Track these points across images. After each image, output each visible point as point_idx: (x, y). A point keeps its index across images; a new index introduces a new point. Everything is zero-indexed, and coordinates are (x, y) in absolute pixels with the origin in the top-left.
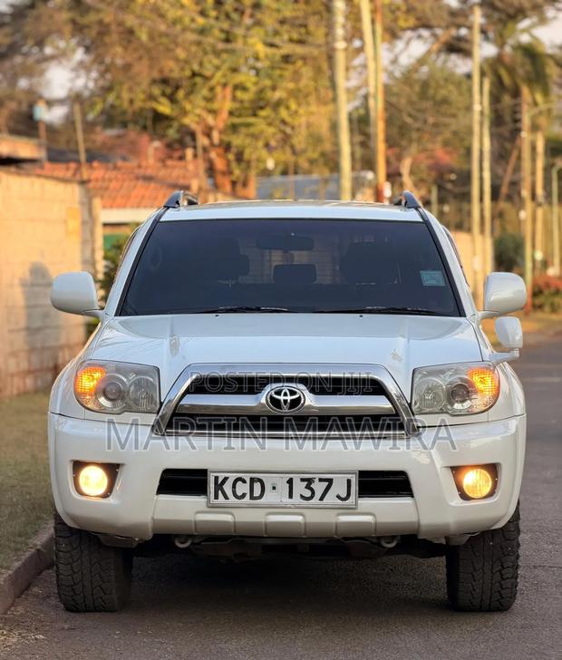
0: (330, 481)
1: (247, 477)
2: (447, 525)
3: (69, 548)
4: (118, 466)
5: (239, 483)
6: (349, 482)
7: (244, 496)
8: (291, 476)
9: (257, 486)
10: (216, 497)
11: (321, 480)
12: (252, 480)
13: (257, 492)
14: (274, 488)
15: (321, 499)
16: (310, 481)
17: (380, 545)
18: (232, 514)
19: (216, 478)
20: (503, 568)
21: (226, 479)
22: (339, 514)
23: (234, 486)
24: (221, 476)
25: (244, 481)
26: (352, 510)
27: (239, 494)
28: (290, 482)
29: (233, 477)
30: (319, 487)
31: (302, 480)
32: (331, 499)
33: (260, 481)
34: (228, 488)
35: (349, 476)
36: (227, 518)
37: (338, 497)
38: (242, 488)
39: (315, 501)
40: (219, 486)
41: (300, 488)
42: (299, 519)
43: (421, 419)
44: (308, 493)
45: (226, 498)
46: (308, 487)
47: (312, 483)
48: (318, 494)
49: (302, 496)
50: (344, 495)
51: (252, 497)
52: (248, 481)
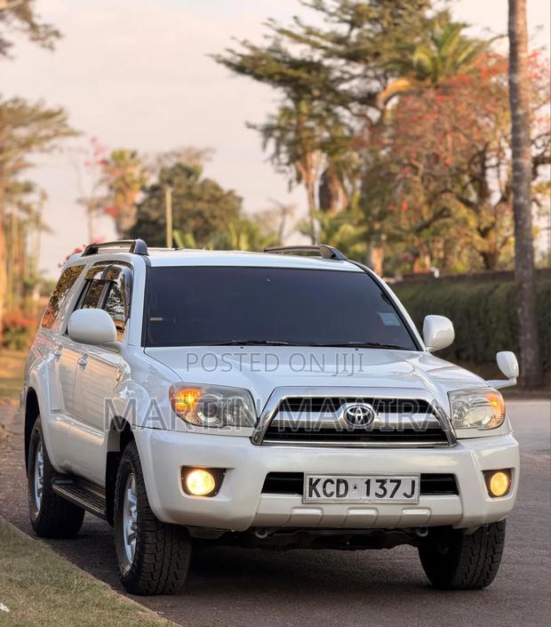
0: (399, 482)
1: (335, 479)
2: (481, 517)
3: (155, 541)
4: (224, 470)
5: (329, 484)
6: (413, 482)
7: (332, 494)
8: (369, 478)
9: (342, 486)
10: (311, 496)
11: (392, 481)
12: (339, 481)
13: (342, 491)
14: (355, 488)
15: (392, 496)
16: (383, 482)
17: (415, 534)
18: (321, 509)
19: (311, 480)
20: (495, 553)
21: (319, 480)
22: (404, 509)
23: (324, 487)
24: (315, 478)
25: (332, 482)
26: (414, 505)
27: (328, 492)
28: (368, 482)
29: (324, 478)
30: (390, 487)
31: (377, 481)
32: (399, 496)
33: (345, 482)
34: (319, 487)
35: (413, 478)
36: (317, 512)
37: (405, 495)
38: (331, 488)
39: (387, 497)
40: (313, 485)
41: (375, 487)
42: (372, 512)
43: (459, 433)
44: (381, 492)
45: (318, 496)
46: (381, 487)
47: (384, 484)
48: (389, 492)
49: (376, 494)
50: (409, 493)
51: (338, 495)
52: (335, 482)
